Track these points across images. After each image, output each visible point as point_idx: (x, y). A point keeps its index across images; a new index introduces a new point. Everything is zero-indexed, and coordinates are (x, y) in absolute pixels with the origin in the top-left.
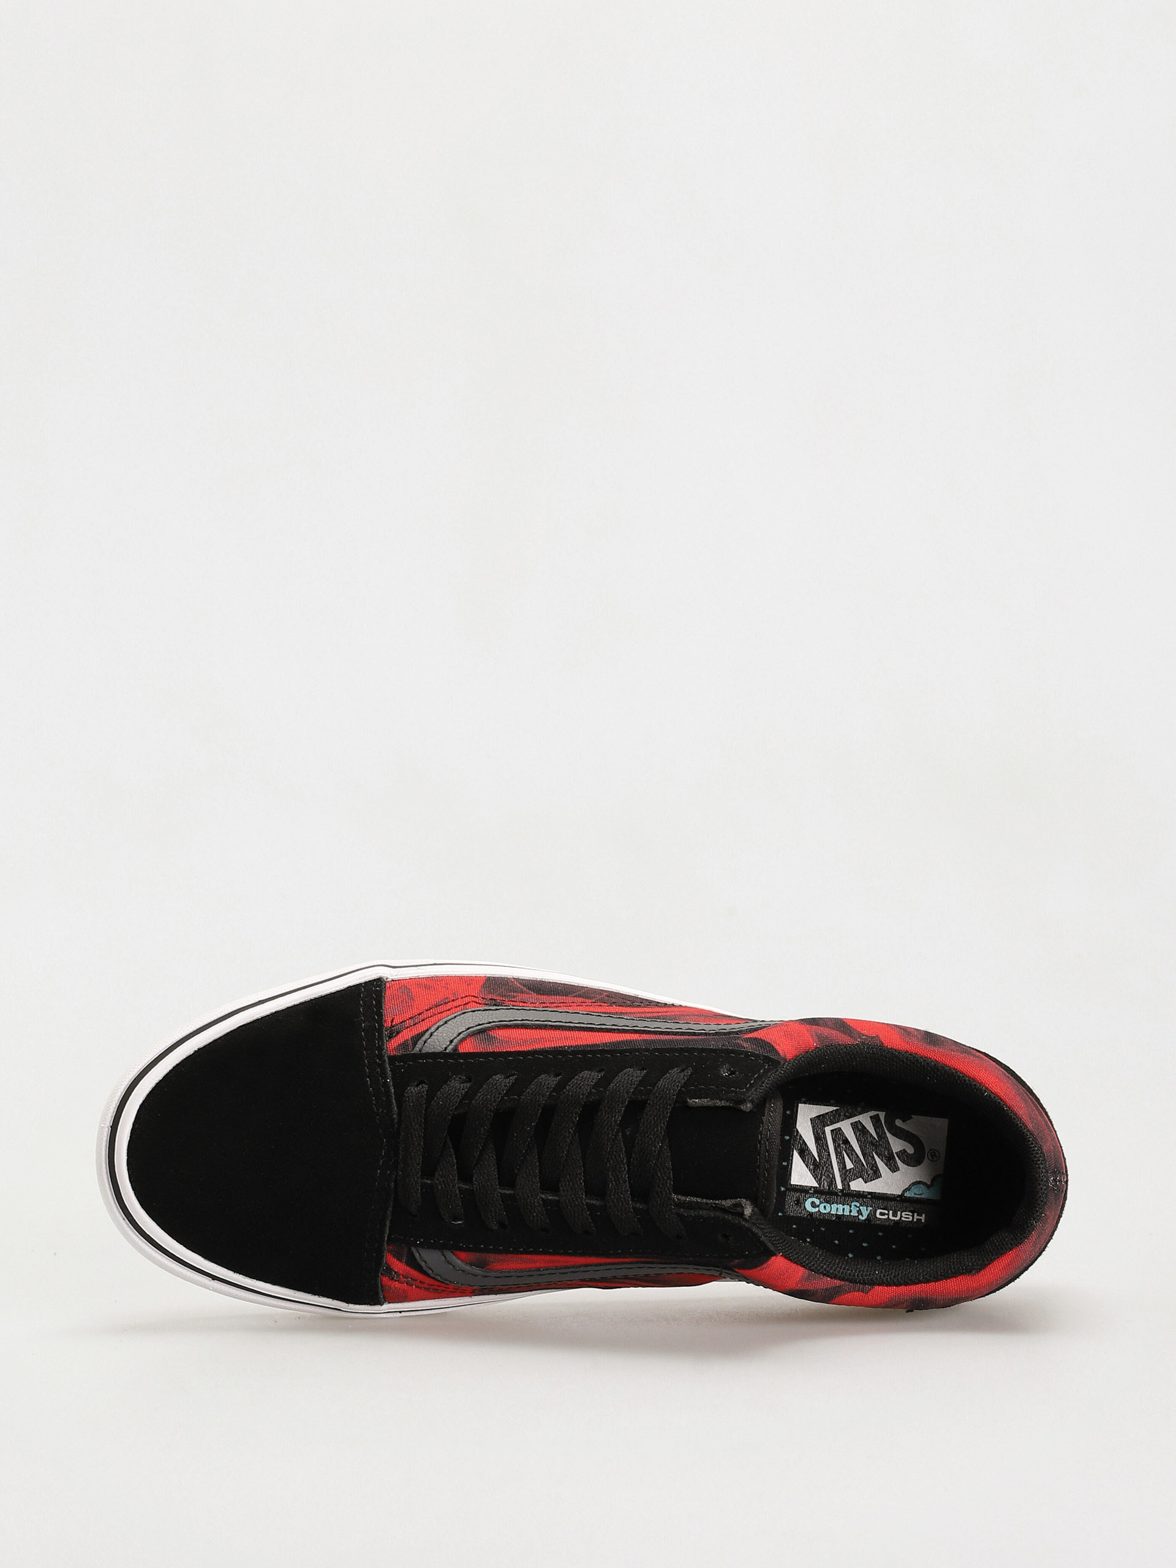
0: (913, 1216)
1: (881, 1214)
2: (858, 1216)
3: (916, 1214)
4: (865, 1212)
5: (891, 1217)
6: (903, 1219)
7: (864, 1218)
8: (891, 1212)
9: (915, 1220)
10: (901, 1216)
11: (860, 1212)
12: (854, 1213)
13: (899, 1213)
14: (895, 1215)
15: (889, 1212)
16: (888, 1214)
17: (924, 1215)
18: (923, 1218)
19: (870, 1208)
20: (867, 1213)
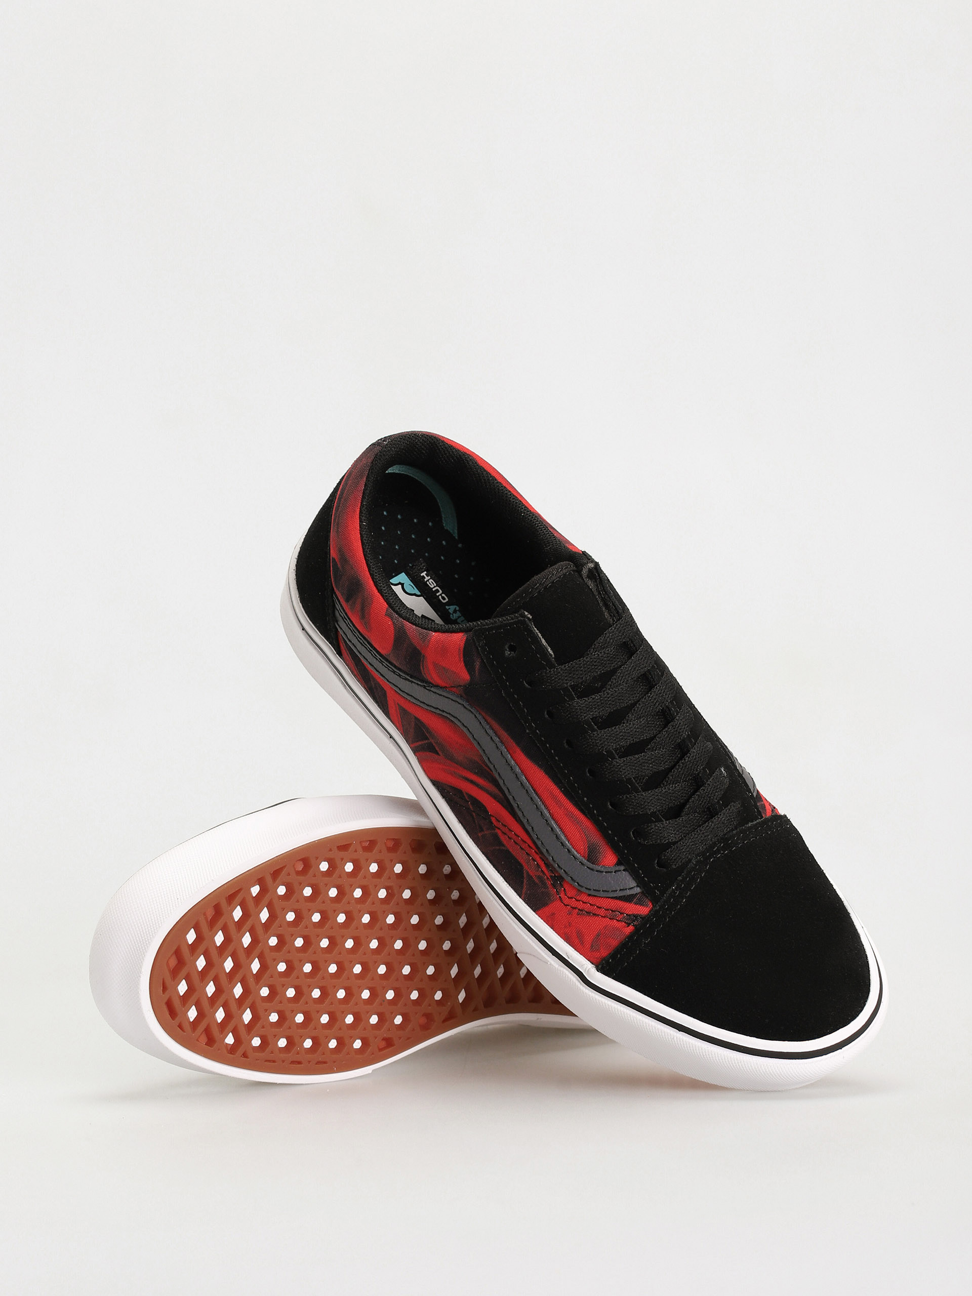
0: (428, 580)
1: (444, 598)
2: (458, 611)
3: (425, 580)
4: (451, 608)
5: (441, 592)
6: (435, 585)
7: (457, 607)
8: (438, 594)
9: (429, 577)
10: (435, 587)
11: (455, 611)
12: (458, 614)
13: (434, 589)
14: (437, 591)
15: (439, 595)
16: (441, 595)
17: (422, 575)
18: (424, 574)
19: (447, 607)
20: (451, 607)
